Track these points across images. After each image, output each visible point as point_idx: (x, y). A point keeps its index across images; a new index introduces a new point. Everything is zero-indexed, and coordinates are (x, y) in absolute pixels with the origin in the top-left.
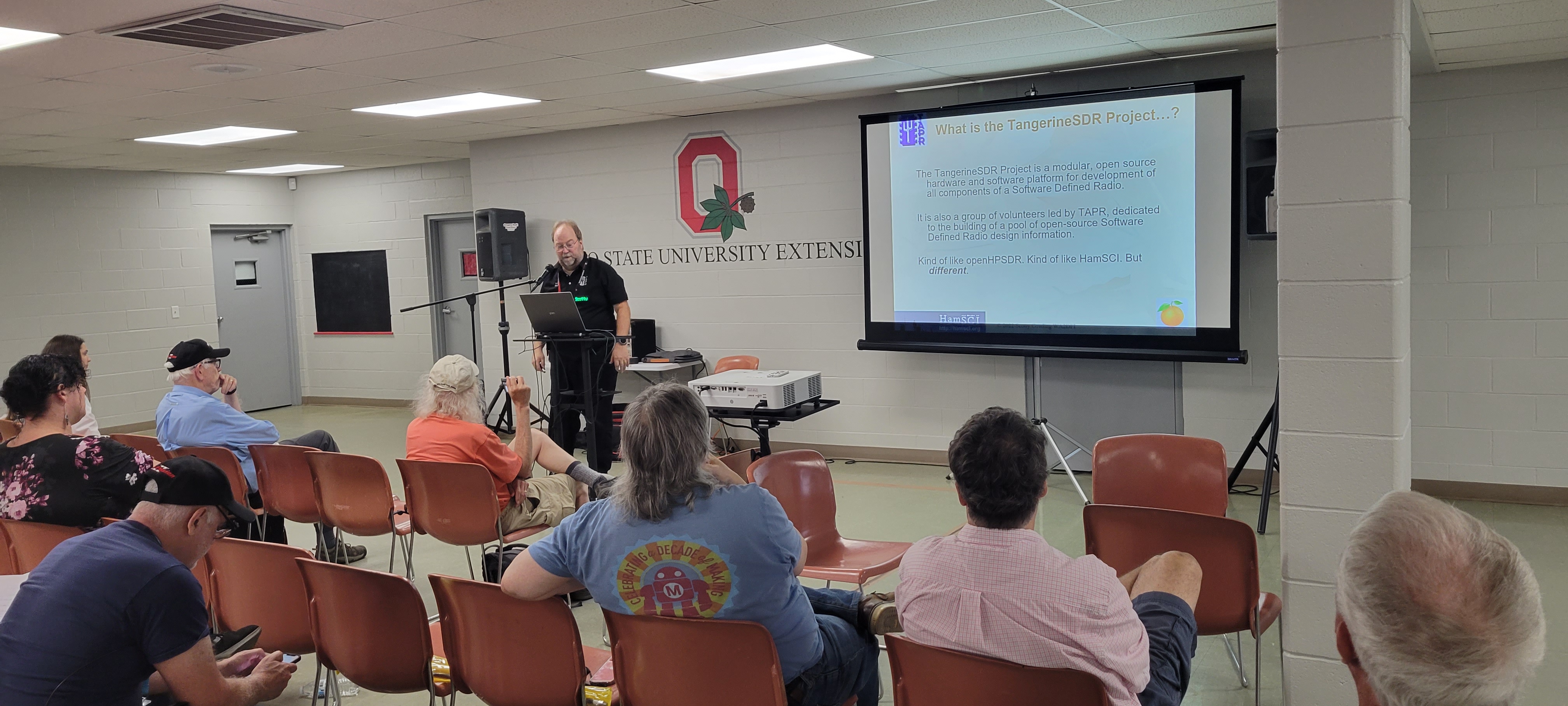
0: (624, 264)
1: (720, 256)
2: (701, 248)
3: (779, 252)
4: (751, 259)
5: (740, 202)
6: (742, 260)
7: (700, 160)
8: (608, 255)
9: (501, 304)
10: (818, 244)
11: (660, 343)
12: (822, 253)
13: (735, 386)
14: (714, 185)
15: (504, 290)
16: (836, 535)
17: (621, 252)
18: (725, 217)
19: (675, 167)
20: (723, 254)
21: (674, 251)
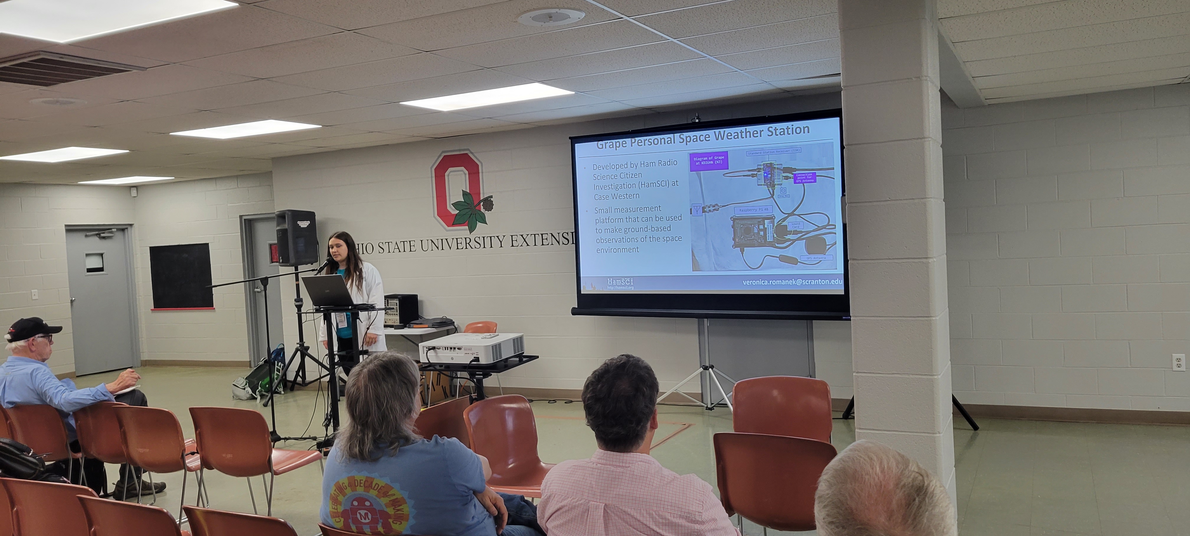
0: (394, 252)
1: (467, 244)
2: (453, 239)
3: (512, 241)
4: (491, 247)
5: (482, 203)
6: (484, 247)
7: (451, 172)
8: (381, 245)
9: (296, 284)
10: (542, 235)
11: (422, 313)
12: (545, 242)
13: (455, 347)
14: (462, 190)
15: (299, 274)
16: (538, 460)
17: (392, 242)
18: (471, 214)
19: (432, 177)
20: (470, 243)
21: (432, 241)
